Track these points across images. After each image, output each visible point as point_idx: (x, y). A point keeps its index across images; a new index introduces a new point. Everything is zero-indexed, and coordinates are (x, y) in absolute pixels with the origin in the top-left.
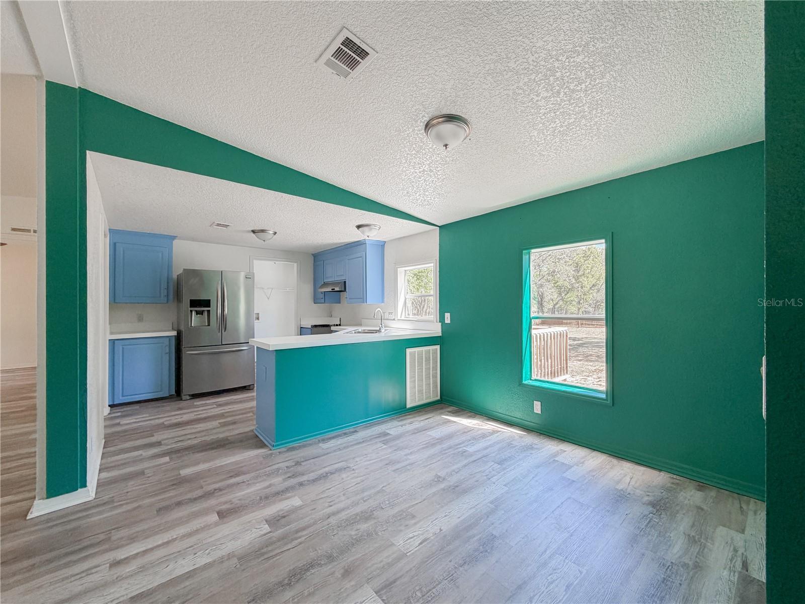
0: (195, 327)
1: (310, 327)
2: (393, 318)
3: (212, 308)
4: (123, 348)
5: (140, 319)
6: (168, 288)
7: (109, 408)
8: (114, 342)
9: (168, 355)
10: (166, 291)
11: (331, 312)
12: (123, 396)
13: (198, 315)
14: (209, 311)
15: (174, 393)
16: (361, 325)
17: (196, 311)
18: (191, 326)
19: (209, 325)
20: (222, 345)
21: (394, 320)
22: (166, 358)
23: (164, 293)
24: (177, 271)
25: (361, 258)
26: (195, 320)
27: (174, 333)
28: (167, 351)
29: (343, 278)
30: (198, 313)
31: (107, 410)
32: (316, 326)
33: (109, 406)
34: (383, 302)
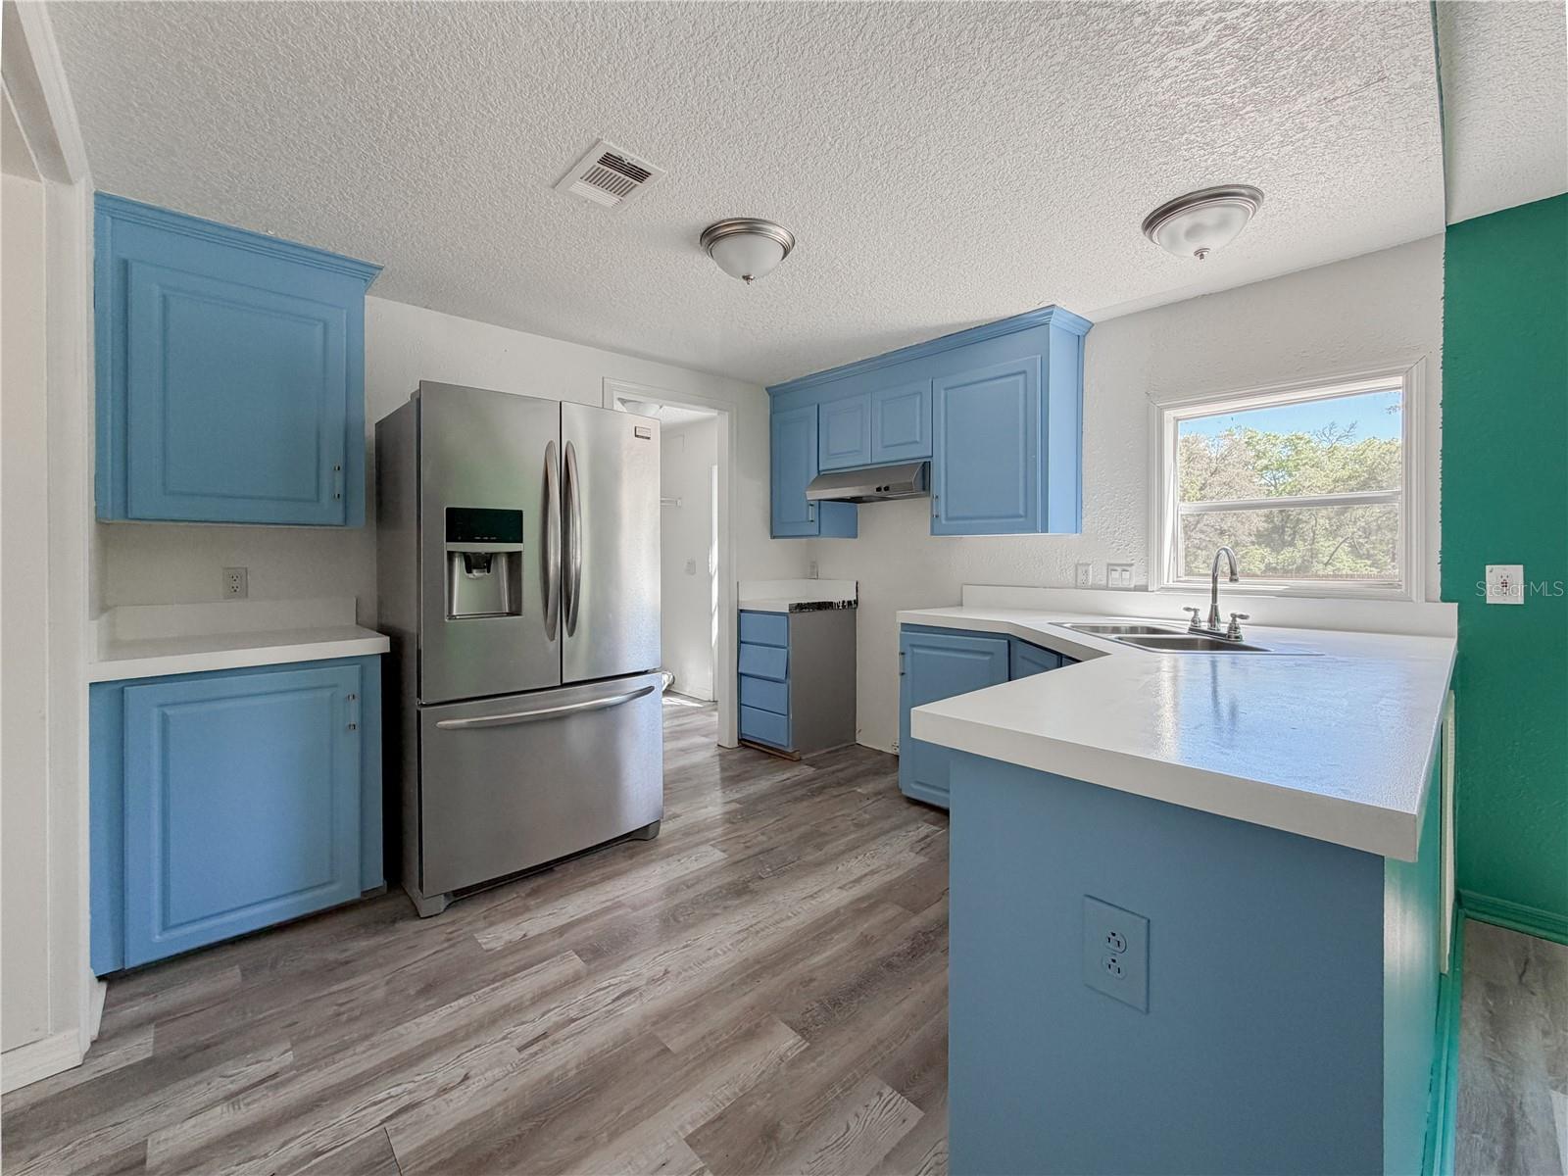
0: (463, 617)
1: (786, 610)
2: (1141, 582)
3: (529, 547)
4: (165, 720)
5: (237, 586)
6: (346, 469)
7: (104, 986)
8: (122, 691)
9: (355, 734)
10: (339, 477)
11: (814, 565)
12: (165, 927)
13: (476, 573)
14: (514, 559)
15: (377, 879)
16: (961, 604)
17: (467, 557)
18: (451, 617)
19: (516, 610)
20: (564, 685)
21: (1144, 589)
22: (349, 745)
23: (332, 482)
24: (384, 398)
25: (1021, 378)
26: (465, 590)
27: (379, 644)
28: (354, 719)
29: (919, 452)
30: (472, 563)
31: (91, 999)
32: (800, 607)
33: (101, 978)
34: (1077, 529)
